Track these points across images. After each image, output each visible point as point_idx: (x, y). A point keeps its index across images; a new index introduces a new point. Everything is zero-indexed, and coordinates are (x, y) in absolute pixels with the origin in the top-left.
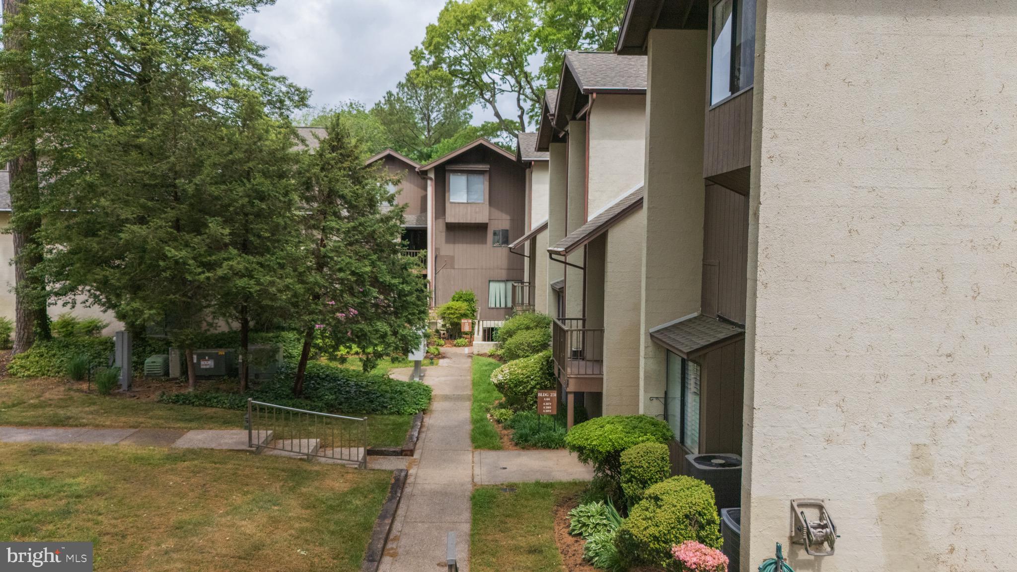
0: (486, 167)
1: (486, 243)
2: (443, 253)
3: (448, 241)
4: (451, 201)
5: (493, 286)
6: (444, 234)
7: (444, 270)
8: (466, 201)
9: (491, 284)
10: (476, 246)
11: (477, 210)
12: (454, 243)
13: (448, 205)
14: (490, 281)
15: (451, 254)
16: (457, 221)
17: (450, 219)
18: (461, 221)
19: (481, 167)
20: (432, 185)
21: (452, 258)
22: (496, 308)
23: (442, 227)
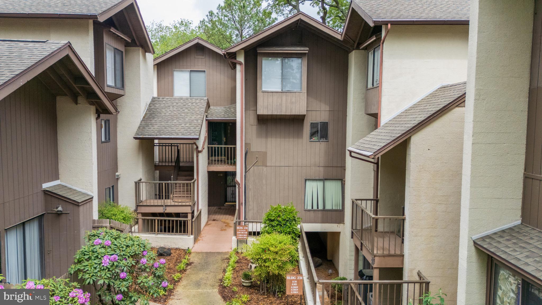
0: (305, 50)
1: (302, 137)
2: (254, 148)
3: (259, 135)
4: (263, 89)
5: (310, 185)
6: (255, 128)
7: (255, 168)
8: (280, 90)
9: (308, 183)
10: (291, 140)
11: (294, 100)
12: (266, 137)
13: (259, 94)
14: (306, 180)
15: (263, 150)
16: (270, 113)
17: (262, 111)
18: (275, 113)
19: (299, 49)
20: (241, 71)
21: (265, 154)
22: (312, 210)
23: (253, 120)
